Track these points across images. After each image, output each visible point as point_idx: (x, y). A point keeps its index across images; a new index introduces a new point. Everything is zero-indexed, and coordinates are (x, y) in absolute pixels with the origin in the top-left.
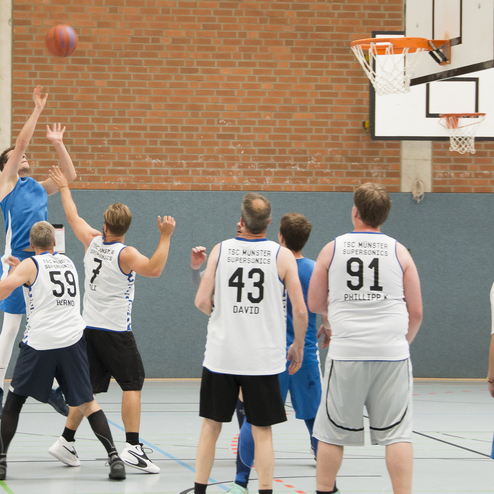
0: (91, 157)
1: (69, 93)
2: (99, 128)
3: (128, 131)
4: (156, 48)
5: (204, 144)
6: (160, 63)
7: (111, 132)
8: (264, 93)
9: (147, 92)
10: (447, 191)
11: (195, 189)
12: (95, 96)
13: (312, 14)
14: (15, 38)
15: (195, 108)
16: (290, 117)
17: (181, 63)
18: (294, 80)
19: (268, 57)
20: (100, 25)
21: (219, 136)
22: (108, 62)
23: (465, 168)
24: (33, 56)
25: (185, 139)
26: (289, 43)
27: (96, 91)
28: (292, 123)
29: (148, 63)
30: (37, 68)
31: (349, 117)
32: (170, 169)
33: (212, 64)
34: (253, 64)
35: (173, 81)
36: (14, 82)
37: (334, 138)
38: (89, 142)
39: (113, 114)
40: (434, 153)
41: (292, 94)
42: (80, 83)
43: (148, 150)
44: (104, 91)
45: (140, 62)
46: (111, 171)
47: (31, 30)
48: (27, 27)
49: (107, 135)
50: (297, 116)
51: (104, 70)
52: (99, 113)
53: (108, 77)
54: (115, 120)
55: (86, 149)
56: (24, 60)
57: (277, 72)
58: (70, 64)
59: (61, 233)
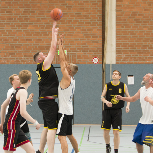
0: (142, 53)
1: (135, 33)
2: (145, 44)
7: (149, 45)
12: (144, 33)
14: (117, 16)
20: (145, 10)
22: (148, 22)
24: (123, 21)
27: (144, 32)
30: (124, 25)
36: (117, 30)
38: (142, 48)
39: (149, 39)
42: (138, 29)
44: (147, 32)
46: (149, 58)
47: (122, 13)
48: (121, 12)
49: (148, 46)
51: (146, 25)
52: (145, 39)
54: (150, 41)
55: (141, 51)
56: (120, 22)
58: (135, 23)
59: (132, 78)
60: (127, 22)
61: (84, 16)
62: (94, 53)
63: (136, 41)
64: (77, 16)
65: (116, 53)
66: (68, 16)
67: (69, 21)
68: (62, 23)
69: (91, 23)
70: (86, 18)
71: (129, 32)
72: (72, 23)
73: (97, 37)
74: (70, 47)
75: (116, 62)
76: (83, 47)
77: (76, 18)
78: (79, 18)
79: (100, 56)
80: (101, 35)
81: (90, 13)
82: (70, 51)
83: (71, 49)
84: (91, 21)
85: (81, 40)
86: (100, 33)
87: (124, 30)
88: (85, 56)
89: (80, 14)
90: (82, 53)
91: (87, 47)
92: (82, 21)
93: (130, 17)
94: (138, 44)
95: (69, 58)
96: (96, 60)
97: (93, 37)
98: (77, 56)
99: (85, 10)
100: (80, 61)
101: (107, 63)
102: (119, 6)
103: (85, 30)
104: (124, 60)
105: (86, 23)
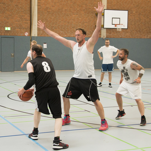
1: (47, 19)
2: (52, 25)
3: (57, 26)
4: (62, 11)
5: (70, 29)
6: (63, 14)
7: (54, 26)
8: (80, 20)
9: (60, 19)
10: (108, 37)
11: (68, 37)
12: (52, 20)
13: (88, 6)
14: (38, 8)
15: (68, 22)
16: (84, 24)
17: (66, 14)
18: (85, 17)
19: (80, 13)
20: (53, 6)
21: (72, 27)
22: (54, 13)
23: (111, 34)
24: (41, 12)
25: (67, 28)
26: (84, 11)
27: (52, 19)
28: (84, 25)
29: (61, 14)
31: (93, 24)
32: (64, 33)
33: (71, 14)
34: (78, 14)
35: (65, 17)
36: (38, 17)
37: (91, 28)
40: (106, 31)
41: (84, 20)
42: (49, 17)
43: (61, 30)
45: (59, 14)
48: (40, 6)
50: (85, 24)
52: (52, 23)
53: (54, 16)
54: (55, 24)
55: (50, 29)
56: (39, 13)
57: (82, 16)
58: (47, 14)
59: (46, 44)
60: (43, 13)
61: (20, 7)
62: (26, 30)
63: (48, 24)
64: (16, 7)
65: (38, 30)
66: (11, 7)
67: (12, 10)
68: (7, 11)
69: (24, 12)
70: (21, 9)
71: (44, 18)
72: (14, 11)
73: (27, 20)
74: (12, 25)
75: (38, 35)
76: (19, 26)
77: (16, 8)
78: (17, 9)
79: (29, 31)
80: (29, 19)
81: (24, 6)
82: (12, 28)
83: (12, 27)
84: (24, 10)
85: (18, 21)
86: (29, 18)
87: (42, 17)
88: (21, 31)
89: (18, 6)
90: (19, 30)
91: (22, 26)
92: (19, 10)
93: (45, 10)
94: (49, 25)
95: (12, 32)
96: (27, 34)
97: (25, 20)
98: (16, 31)
99: (21, 3)
100: (18, 34)
101: (32, 36)
102: (39, 3)
103: (21, 16)
104: (42, 34)
105: (21, 12)
